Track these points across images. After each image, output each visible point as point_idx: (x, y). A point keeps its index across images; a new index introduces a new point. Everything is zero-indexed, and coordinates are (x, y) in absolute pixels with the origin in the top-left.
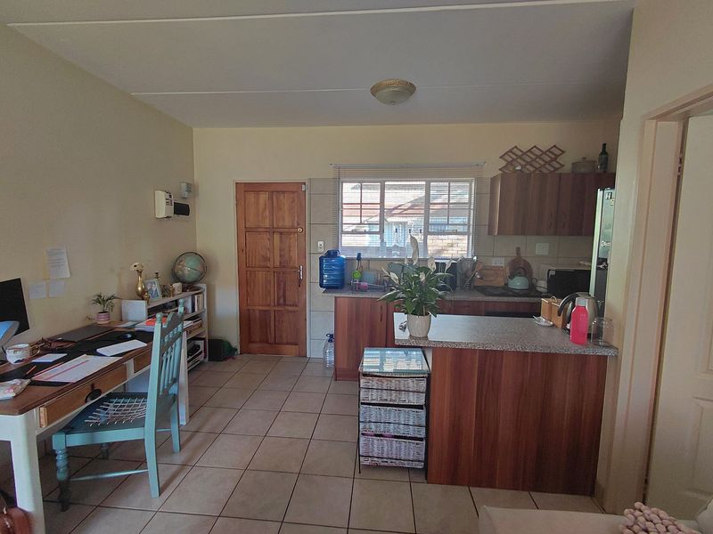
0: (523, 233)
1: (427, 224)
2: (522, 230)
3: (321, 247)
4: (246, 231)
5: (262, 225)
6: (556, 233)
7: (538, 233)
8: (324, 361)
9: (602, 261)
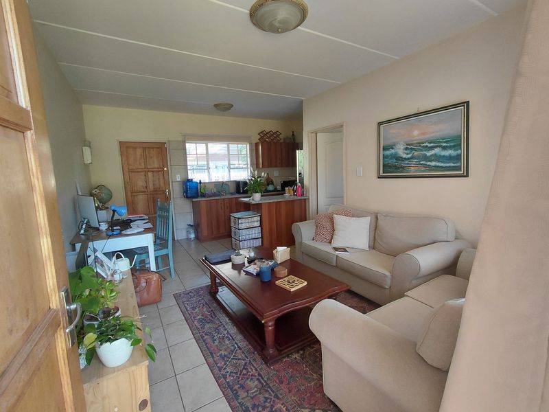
0: (271, 167)
1: (229, 164)
2: (270, 166)
3: (178, 178)
4: (129, 172)
5: (140, 167)
6: (282, 166)
7: (276, 166)
8: (188, 239)
9: (300, 174)
